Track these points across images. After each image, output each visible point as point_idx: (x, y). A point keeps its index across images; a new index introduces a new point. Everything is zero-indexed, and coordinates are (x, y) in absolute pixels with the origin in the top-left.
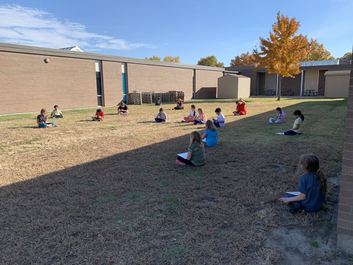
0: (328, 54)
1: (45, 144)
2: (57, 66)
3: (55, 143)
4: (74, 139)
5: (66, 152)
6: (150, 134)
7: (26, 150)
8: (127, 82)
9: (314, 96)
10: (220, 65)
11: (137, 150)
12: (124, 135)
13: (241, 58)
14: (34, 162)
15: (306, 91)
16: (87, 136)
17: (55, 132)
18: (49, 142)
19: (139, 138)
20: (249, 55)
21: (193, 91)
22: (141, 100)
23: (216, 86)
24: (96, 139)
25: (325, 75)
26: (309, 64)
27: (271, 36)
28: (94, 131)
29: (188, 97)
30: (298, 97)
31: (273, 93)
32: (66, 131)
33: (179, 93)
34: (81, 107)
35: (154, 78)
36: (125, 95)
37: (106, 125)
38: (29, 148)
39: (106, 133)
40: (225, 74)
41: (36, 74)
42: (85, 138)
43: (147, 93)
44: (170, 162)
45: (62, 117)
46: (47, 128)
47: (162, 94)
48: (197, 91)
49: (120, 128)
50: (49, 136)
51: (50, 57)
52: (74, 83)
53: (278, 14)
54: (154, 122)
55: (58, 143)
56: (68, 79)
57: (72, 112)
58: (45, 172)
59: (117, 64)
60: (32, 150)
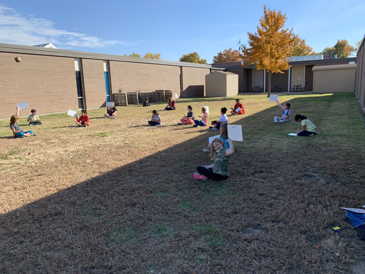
0: (309, 49)
1: (26, 159)
2: (30, 66)
3: (37, 156)
4: (61, 150)
5: (54, 168)
6: (148, 140)
7: (3, 168)
8: (110, 82)
9: (301, 91)
10: (203, 62)
11: (141, 162)
12: (118, 143)
13: (224, 55)
14: (16, 184)
15: (294, 87)
16: (74, 146)
17: (35, 142)
18: (30, 156)
19: (137, 146)
20: (231, 51)
21: (181, 90)
22: (126, 100)
23: (204, 84)
24: (86, 149)
25: (312, 70)
26: (294, 59)
27: (259, 31)
28: (82, 139)
29: (176, 96)
30: (287, 93)
31: (260, 90)
32: (49, 141)
33: (166, 92)
34: (59, 111)
35: (140, 76)
36: (108, 95)
37: (94, 131)
38: (6, 164)
39: (96, 141)
40: (212, 71)
41: (5, 75)
42: (72, 149)
43: (132, 93)
44: (186, 176)
45: (41, 124)
46: (25, 138)
47: (149, 93)
48: (184, 89)
49: (111, 134)
50: (28, 148)
51: (22, 55)
52: (51, 85)
53: (265, 8)
54: (148, 126)
55: (42, 157)
56: (44, 80)
57: (51, 117)
58: (33, 199)
59: (98, 62)
60: (10, 168)
